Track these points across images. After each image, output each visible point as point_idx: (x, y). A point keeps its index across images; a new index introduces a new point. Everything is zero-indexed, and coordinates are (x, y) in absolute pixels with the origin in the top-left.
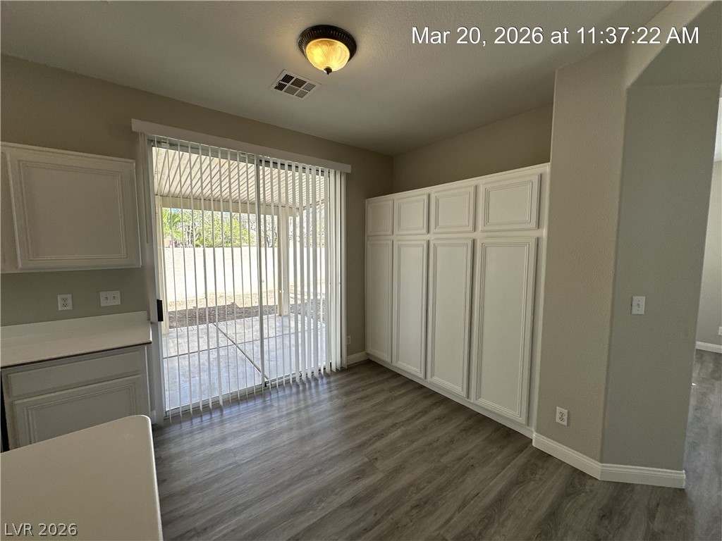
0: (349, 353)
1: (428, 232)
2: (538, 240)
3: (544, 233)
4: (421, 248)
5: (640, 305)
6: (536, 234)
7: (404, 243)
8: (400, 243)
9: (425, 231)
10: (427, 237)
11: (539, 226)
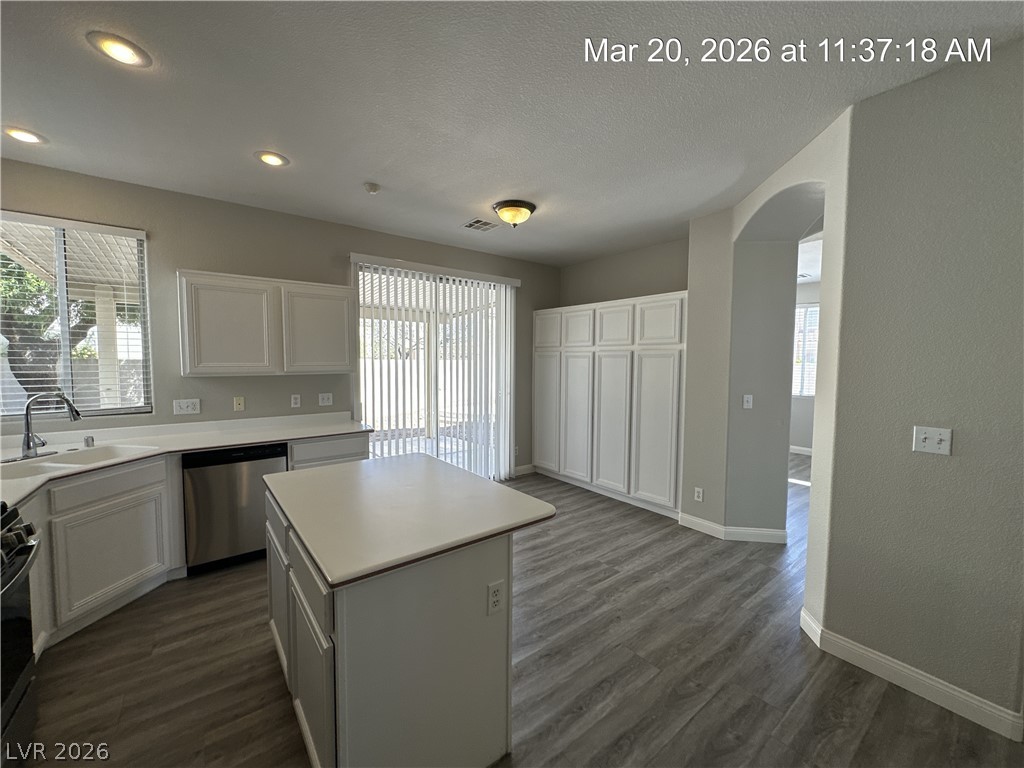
0: (516, 465)
1: (594, 344)
2: (681, 352)
3: (684, 346)
4: (587, 360)
5: (749, 401)
6: (679, 347)
7: (572, 354)
8: (568, 354)
9: (591, 343)
10: (593, 349)
11: (681, 341)
